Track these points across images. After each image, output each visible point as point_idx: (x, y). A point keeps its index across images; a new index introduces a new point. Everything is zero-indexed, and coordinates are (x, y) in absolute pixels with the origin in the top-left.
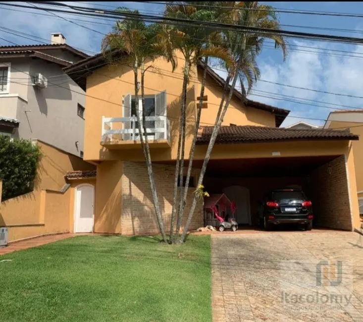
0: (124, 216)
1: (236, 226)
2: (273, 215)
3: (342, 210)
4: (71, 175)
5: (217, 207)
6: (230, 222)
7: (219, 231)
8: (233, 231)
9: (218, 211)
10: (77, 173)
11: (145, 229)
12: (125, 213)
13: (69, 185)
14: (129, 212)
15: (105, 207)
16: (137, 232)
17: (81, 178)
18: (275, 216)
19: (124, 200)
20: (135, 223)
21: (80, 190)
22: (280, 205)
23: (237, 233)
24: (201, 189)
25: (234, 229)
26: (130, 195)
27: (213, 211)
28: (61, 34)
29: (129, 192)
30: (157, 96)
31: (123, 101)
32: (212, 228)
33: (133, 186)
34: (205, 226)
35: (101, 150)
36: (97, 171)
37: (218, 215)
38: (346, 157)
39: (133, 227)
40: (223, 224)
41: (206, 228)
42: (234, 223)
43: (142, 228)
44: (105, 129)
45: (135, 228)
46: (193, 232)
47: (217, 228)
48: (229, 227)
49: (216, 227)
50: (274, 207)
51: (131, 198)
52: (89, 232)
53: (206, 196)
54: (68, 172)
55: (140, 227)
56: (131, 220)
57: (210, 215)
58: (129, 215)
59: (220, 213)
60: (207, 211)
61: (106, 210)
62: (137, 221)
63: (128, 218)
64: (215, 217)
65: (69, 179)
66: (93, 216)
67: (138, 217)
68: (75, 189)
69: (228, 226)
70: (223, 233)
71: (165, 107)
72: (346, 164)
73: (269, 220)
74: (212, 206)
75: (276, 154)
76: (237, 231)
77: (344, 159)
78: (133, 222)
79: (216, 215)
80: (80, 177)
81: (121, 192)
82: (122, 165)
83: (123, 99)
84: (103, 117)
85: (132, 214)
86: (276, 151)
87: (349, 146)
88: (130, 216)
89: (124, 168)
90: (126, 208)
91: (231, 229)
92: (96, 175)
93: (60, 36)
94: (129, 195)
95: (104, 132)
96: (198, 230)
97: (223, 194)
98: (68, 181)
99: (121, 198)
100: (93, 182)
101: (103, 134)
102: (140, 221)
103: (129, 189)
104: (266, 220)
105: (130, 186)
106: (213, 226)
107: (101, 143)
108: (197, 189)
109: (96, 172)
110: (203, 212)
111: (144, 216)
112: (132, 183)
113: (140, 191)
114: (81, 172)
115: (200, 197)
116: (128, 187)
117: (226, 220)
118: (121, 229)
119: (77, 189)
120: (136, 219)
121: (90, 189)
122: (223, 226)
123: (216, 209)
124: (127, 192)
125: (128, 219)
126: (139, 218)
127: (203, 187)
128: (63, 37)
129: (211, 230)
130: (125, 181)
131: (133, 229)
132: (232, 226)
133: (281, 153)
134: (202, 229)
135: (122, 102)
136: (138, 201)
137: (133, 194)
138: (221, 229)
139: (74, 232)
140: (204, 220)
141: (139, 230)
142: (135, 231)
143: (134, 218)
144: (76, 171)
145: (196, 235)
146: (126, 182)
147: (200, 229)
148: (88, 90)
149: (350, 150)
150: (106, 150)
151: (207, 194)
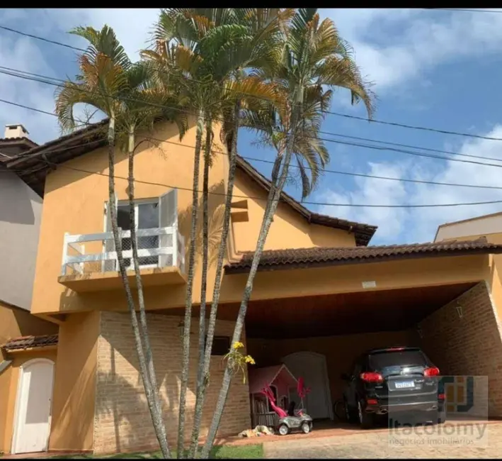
0: (100, 415)
1: (309, 423)
2: (374, 398)
3: (496, 380)
4: (13, 343)
5: (273, 389)
6: (298, 416)
7: (280, 434)
8: (304, 433)
9: (275, 397)
10: (26, 340)
11: (140, 439)
12: (102, 409)
13: (10, 362)
14: (109, 407)
15: (68, 401)
16: (124, 446)
17: (31, 349)
18: (378, 399)
19: (100, 383)
20: (121, 428)
21: (28, 372)
22: (384, 378)
23: (311, 437)
24: (239, 349)
25: (306, 428)
26: (113, 373)
27: (267, 397)
28: (21, 126)
29: (110, 368)
30: (162, 198)
31: (105, 210)
32: (265, 429)
33: (119, 357)
34: (253, 428)
35: (63, 295)
36: (60, 334)
37: (275, 403)
38: (488, 285)
39: (118, 437)
40: (285, 421)
41: (255, 430)
42: (306, 418)
43: (135, 438)
44: (68, 254)
45: (121, 440)
46: (232, 440)
47: (276, 430)
48: (297, 426)
49: (272, 427)
50: (374, 383)
51: (113, 379)
52: (40, 450)
53: (249, 363)
54: (9, 339)
55: (130, 436)
56: (113, 423)
57: (262, 405)
58: (109, 413)
59: (279, 400)
60: (256, 398)
61: (70, 405)
62: (126, 423)
63: (107, 418)
64: (271, 409)
65: (10, 351)
66: (50, 418)
67: (127, 415)
68: (21, 369)
69: (295, 424)
70: (286, 439)
71: (176, 214)
72: (490, 296)
73: (368, 408)
74: (264, 387)
75: (369, 285)
76: (312, 433)
77: (485, 287)
78: (116, 426)
79: (272, 403)
80: (30, 347)
81: (95, 368)
82: (98, 319)
83: (106, 207)
84: (66, 234)
85: (115, 412)
86: (369, 279)
87: (490, 265)
88: (112, 414)
89: (102, 325)
90: (104, 399)
91: (300, 430)
92: (57, 342)
93: (19, 128)
94: (110, 374)
95: (65, 259)
96: (240, 435)
97: (284, 366)
98: (7, 356)
99: (95, 379)
100: (52, 355)
101: (64, 262)
102: (131, 423)
103: (110, 364)
104: (364, 407)
105: (113, 357)
106: (268, 427)
107: (60, 278)
108: (231, 351)
109: (57, 336)
110: (248, 400)
111: (139, 414)
112: (116, 353)
113: (131, 366)
114: (34, 337)
115: (236, 366)
116: (110, 360)
117: (291, 414)
118: (93, 443)
119: (24, 369)
120: (124, 420)
121: (46, 368)
122: (286, 425)
123: (272, 394)
124: (105, 368)
125: (108, 422)
126: (129, 419)
127: (241, 345)
128: (24, 131)
129: (265, 433)
130: (103, 348)
131: (118, 442)
132: (303, 423)
133: (376, 283)
134: (248, 433)
135: (103, 212)
136: (128, 386)
137: (118, 371)
138: (283, 430)
139: (12, 452)
140: (252, 416)
141: (130, 442)
142: (121, 444)
143: (120, 420)
144: (24, 338)
145: (236, 446)
146: (105, 349)
147: (244, 433)
148: (47, 196)
149: (493, 273)
150: (72, 293)
151: (250, 359)
